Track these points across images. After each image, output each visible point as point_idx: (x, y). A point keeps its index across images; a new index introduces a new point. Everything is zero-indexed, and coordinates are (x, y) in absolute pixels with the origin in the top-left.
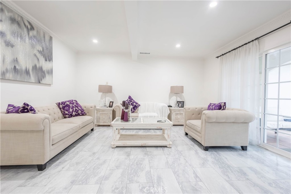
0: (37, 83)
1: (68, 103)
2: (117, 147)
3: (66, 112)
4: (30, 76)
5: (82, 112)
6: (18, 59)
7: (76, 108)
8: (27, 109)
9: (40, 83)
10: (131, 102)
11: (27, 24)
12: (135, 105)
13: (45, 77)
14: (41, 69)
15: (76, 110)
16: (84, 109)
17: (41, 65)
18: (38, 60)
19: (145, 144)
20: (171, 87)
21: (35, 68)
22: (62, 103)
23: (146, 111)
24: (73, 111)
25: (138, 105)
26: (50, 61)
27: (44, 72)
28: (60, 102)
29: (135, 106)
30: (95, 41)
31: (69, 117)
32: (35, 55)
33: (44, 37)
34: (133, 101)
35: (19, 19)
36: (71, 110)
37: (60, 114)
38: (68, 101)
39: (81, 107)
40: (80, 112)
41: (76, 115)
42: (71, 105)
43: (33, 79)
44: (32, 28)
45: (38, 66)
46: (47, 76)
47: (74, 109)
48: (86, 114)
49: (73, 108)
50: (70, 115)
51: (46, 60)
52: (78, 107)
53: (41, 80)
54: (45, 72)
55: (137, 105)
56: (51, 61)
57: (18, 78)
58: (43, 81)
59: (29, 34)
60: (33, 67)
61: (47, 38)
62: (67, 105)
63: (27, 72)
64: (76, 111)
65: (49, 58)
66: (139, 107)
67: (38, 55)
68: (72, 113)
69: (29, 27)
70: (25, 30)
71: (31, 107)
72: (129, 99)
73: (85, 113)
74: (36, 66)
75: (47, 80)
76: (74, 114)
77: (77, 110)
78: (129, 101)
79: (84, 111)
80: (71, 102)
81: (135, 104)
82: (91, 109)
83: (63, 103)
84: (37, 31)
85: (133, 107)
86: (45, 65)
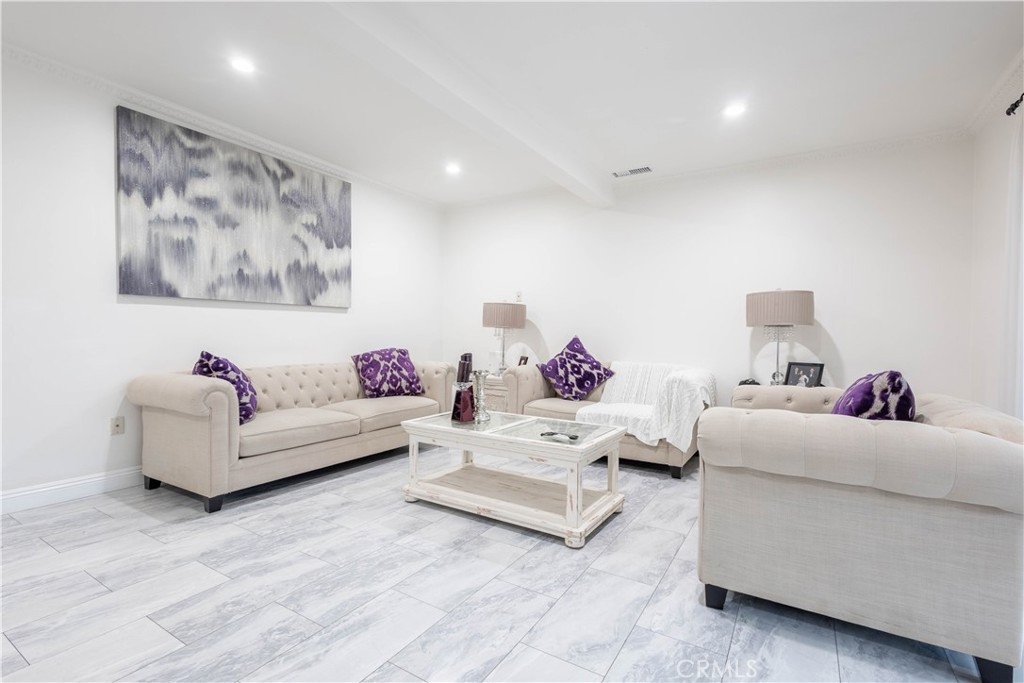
0: (296, 305)
1: (377, 357)
2: (418, 501)
3: (368, 382)
4: (280, 289)
5: (411, 384)
6: (249, 252)
7: (395, 373)
8: (207, 365)
9: (309, 304)
10: (573, 362)
11: (273, 166)
12: (586, 372)
13: (326, 288)
14: (313, 269)
15: (393, 376)
16: (422, 375)
17: (312, 259)
18: (305, 247)
19: (489, 511)
20: (748, 296)
21: (295, 269)
22: (364, 355)
23: (634, 395)
24: (384, 379)
25: (602, 372)
26: (341, 246)
27: (322, 277)
28: (361, 353)
29: (589, 376)
30: (453, 169)
31: (371, 396)
32: (296, 237)
33: (324, 188)
34: (580, 357)
35: (253, 160)
36: (379, 377)
37: (354, 385)
38: (378, 353)
39: (411, 369)
40: (404, 383)
41: (391, 393)
42: (382, 363)
43: (288, 294)
44: (289, 173)
45: (303, 264)
46: (333, 287)
47: (389, 374)
48: (423, 392)
49: (384, 373)
50: (375, 390)
51: (329, 246)
52: (400, 369)
53: (314, 297)
54: (327, 277)
55: (595, 372)
56: (346, 248)
57: (249, 295)
58: (321, 300)
59: (278, 190)
60: (289, 267)
61: (333, 190)
62: (375, 364)
63: (273, 281)
64: (394, 381)
65: (338, 236)
66: (609, 383)
67: (306, 236)
68: (380, 386)
69: (279, 172)
70: (269, 183)
71: (218, 361)
72: (567, 350)
73: (419, 388)
74: (297, 264)
75: (333, 294)
76: (385, 387)
77: (395, 377)
78: (564, 357)
79: (418, 381)
80: (386, 355)
81: (586, 367)
82: (436, 376)
83: (366, 357)
84: (303, 179)
85: (577, 380)
86: (327, 260)
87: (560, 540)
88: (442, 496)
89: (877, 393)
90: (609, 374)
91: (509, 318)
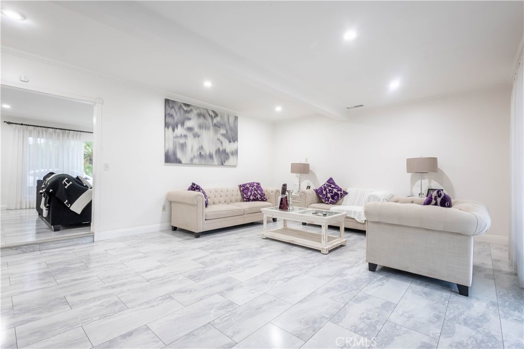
0: (218, 165)
1: (248, 186)
2: (267, 238)
3: (245, 196)
4: (213, 159)
5: (262, 196)
6: (203, 146)
7: (255, 192)
8: (194, 187)
9: (223, 165)
10: (330, 188)
11: (211, 113)
12: (335, 192)
13: (229, 158)
14: (224, 151)
15: (254, 193)
16: (266, 193)
17: (224, 148)
18: (222, 143)
19: (293, 241)
20: (407, 160)
21: (218, 151)
22: (243, 185)
23: (356, 203)
24: (251, 194)
25: (342, 192)
26: (234, 141)
27: (228, 154)
28: (242, 184)
29: (336, 194)
30: (279, 109)
31: (246, 201)
32: (218, 139)
33: (228, 119)
34: (333, 186)
35: (205, 111)
36: (249, 194)
37: (240, 197)
38: (248, 184)
39: (262, 190)
40: (259, 196)
41: (254, 200)
42: (250, 188)
43: (216, 161)
44: (216, 115)
45: (221, 149)
46: (231, 158)
47: (253, 192)
48: (266, 200)
49: (251, 192)
50: (248, 199)
51: (230, 142)
52: (257, 191)
53: (225, 162)
54: (229, 154)
55: (339, 192)
56: (236, 142)
57: (203, 162)
58: (227, 163)
59: (213, 122)
60: (216, 151)
61: (232, 120)
62: (247, 188)
63: (211, 156)
64: (255, 195)
65: (233, 138)
66: (346, 197)
67: (222, 139)
68: (250, 197)
69: (213, 115)
70: (210, 119)
71: (197, 186)
72: (327, 183)
73: (265, 198)
74: (219, 149)
75: (231, 160)
76: (252, 198)
77: (255, 194)
78: (326, 186)
79: (264, 195)
80: (252, 185)
81: (335, 190)
82: (271, 193)
83: (244, 186)
84: (221, 117)
85: (331, 196)
86: (229, 147)
87: (319, 251)
88: (276, 236)
89: (433, 197)
90: (346, 193)
91: (302, 169)
